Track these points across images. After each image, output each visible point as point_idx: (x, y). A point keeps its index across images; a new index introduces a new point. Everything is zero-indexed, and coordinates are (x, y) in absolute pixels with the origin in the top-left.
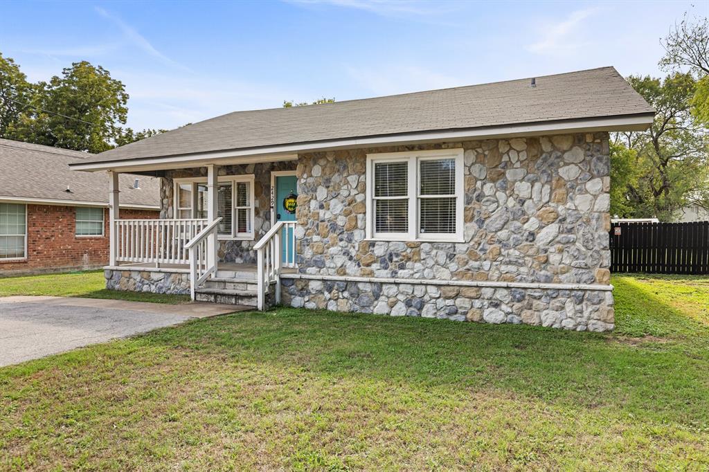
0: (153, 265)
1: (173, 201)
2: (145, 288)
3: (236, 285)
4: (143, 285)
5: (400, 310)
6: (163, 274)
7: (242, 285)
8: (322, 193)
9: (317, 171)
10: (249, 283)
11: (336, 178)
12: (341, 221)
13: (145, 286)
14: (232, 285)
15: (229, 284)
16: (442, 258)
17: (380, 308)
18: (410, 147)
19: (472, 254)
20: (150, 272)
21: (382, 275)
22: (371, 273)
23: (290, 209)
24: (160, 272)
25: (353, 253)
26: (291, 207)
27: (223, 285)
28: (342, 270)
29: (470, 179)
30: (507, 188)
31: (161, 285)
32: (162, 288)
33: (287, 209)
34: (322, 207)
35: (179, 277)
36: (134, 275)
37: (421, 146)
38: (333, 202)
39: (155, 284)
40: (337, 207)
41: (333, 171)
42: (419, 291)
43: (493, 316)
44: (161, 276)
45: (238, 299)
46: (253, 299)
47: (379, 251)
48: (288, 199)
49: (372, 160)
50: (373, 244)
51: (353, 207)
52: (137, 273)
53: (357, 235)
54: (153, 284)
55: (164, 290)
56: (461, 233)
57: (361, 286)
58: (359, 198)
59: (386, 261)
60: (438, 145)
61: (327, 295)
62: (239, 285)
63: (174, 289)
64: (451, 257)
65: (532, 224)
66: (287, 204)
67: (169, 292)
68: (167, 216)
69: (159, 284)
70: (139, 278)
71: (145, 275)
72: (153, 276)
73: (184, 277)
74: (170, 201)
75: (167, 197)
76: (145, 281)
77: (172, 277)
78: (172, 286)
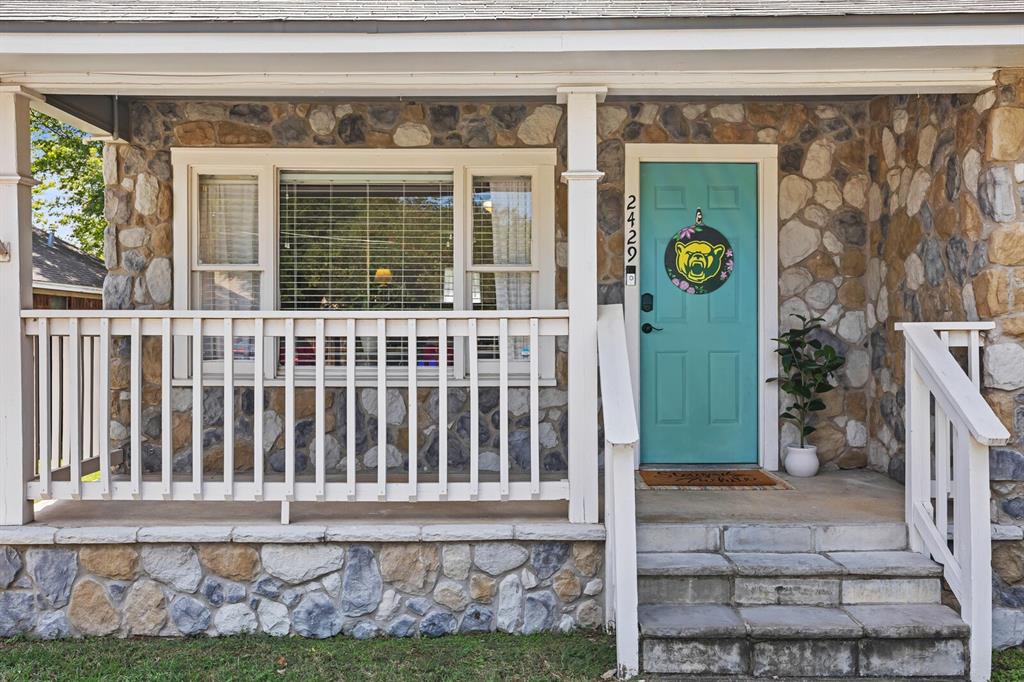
0: (268, 511)
1: (169, 236)
2: (229, 619)
3: (789, 584)
4: (217, 605)
6: (338, 552)
7: (818, 585)
10: (850, 576)
13: (227, 610)
14: (770, 586)
15: (751, 585)
20: (258, 546)
23: (693, 277)
24: (323, 541)
26: (697, 269)
27: (719, 589)
31: (322, 600)
32: (328, 611)
33: (681, 278)
35: (424, 559)
36: (152, 560)
39: (288, 595)
44: (331, 557)
45: (868, 652)
46: (941, 646)
48: (685, 241)
52: (177, 554)
54: (274, 597)
55: (340, 620)
62: (804, 585)
63: (396, 611)
66: (682, 261)
67: (368, 627)
68: (139, 294)
69: (313, 597)
70: (188, 576)
71: (229, 559)
72: (273, 561)
73: (452, 558)
74: (157, 235)
75: (141, 221)
76: (229, 588)
77: (386, 562)
78: (388, 600)
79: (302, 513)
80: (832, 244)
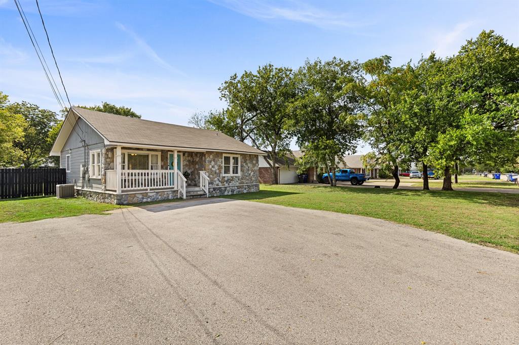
0: (147, 190)
2: (145, 200)
4: (143, 199)
5: (230, 193)
8: (213, 163)
9: (211, 157)
11: (216, 159)
12: (217, 171)
14: (193, 192)
15: (191, 192)
16: (237, 180)
17: (226, 193)
18: (231, 153)
19: (242, 179)
20: (147, 193)
21: (226, 185)
22: (224, 185)
25: (220, 180)
27: (189, 193)
28: (218, 185)
29: (241, 162)
30: (247, 164)
34: (212, 167)
35: (163, 193)
36: (137, 196)
37: (234, 154)
38: (216, 166)
40: (216, 167)
41: (215, 157)
42: (233, 188)
43: (245, 191)
44: (155, 193)
47: (226, 179)
49: (224, 155)
50: (224, 177)
51: (220, 167)
53: (221, 175)
54: (149, 198)
56: (240, 174)
57: (222, 188)
58: (221, 165)
59: (227, 181)
60: (236, 154)
61: (214, 192)
64: (239, 179)
65: (250, 172)
68: (109, 167)
69: (153, 197)
70: (141, 196)
71: (145, 195)
72: (149, 194)
73: (166, 193)
74: (112, 160)
75: (109, 158)
76: (145, 197)
77: (160, 194)
78: (160, 197)
79: (151, 190)
80: (188, 163)
